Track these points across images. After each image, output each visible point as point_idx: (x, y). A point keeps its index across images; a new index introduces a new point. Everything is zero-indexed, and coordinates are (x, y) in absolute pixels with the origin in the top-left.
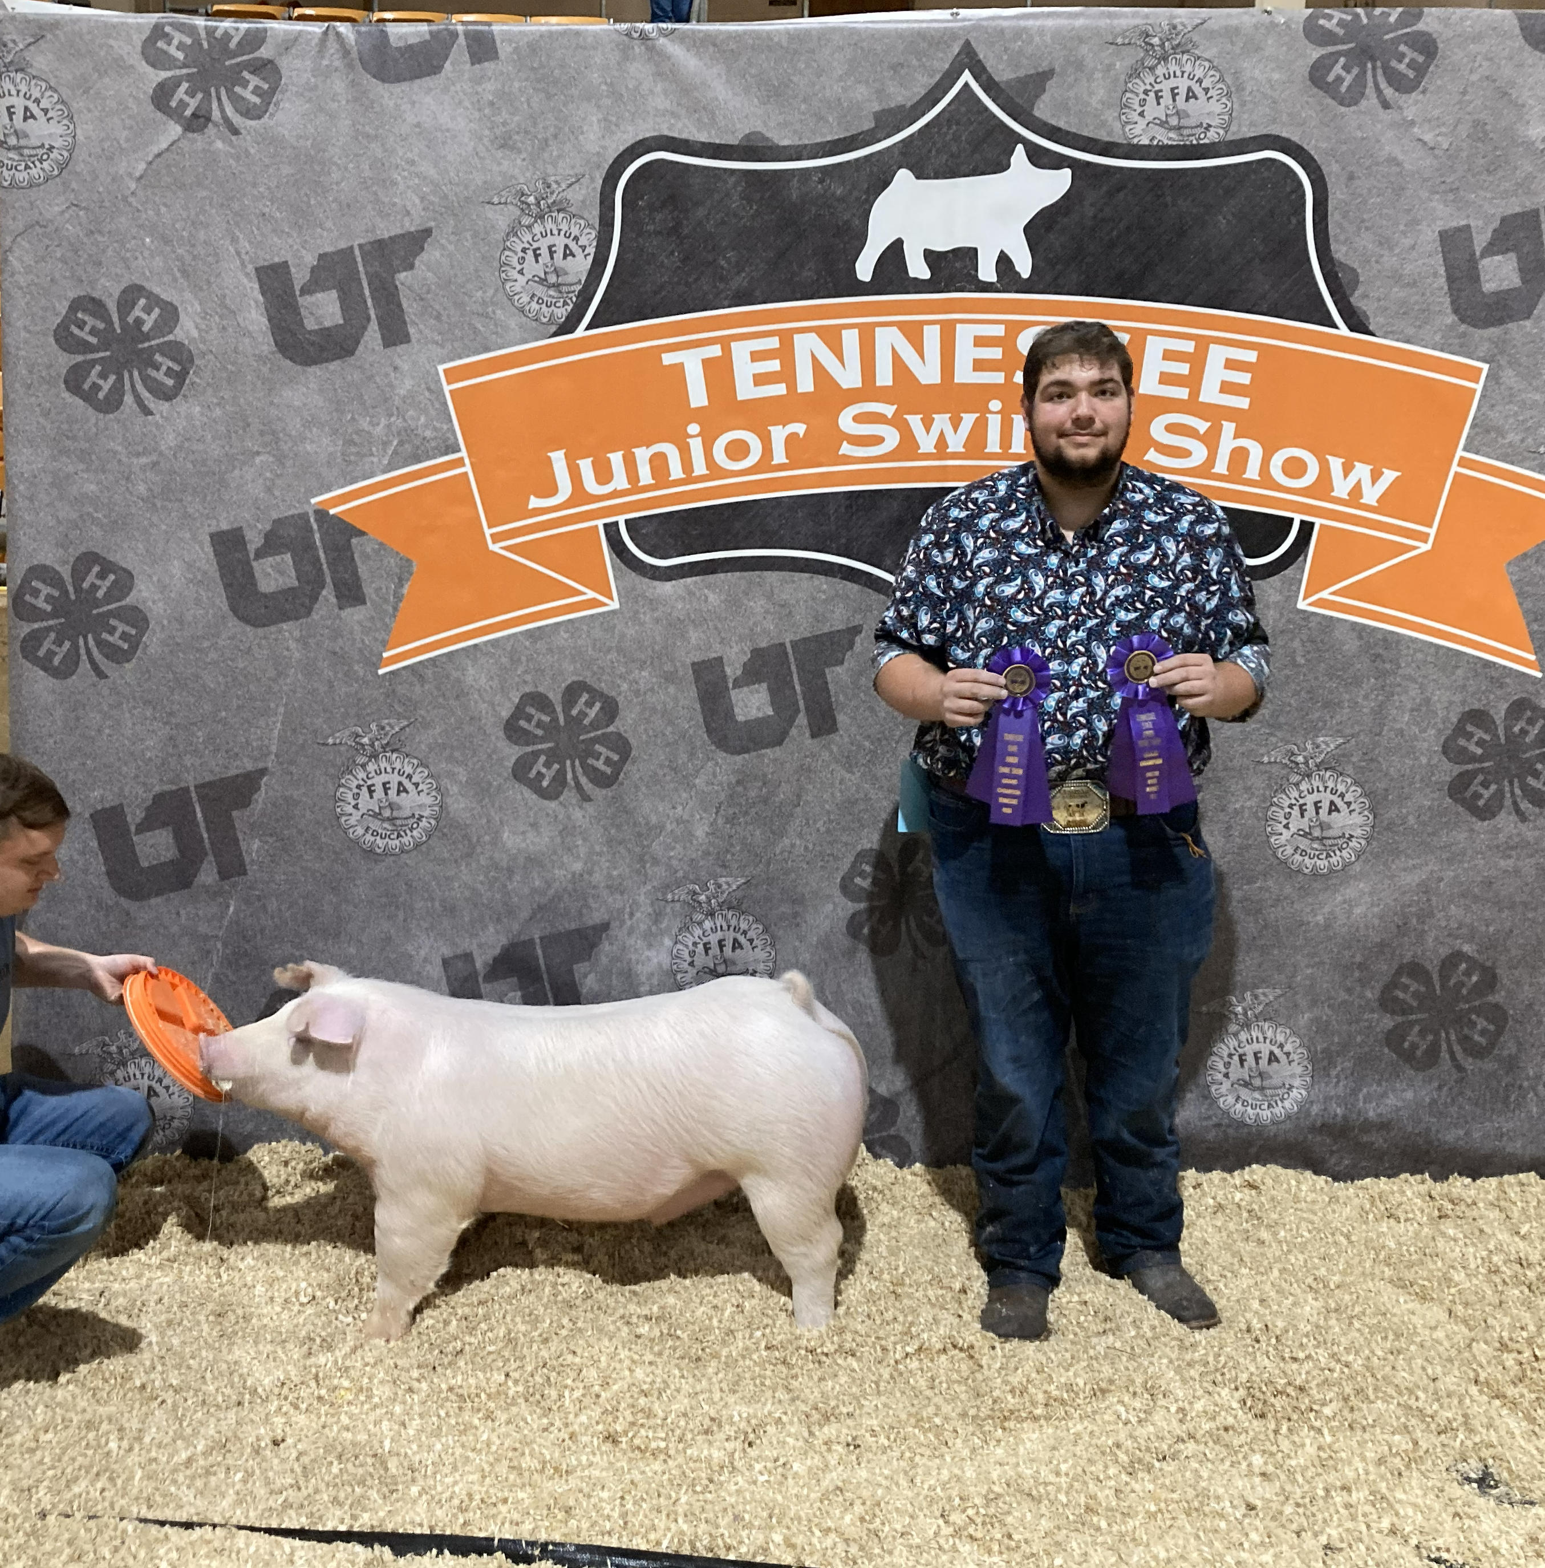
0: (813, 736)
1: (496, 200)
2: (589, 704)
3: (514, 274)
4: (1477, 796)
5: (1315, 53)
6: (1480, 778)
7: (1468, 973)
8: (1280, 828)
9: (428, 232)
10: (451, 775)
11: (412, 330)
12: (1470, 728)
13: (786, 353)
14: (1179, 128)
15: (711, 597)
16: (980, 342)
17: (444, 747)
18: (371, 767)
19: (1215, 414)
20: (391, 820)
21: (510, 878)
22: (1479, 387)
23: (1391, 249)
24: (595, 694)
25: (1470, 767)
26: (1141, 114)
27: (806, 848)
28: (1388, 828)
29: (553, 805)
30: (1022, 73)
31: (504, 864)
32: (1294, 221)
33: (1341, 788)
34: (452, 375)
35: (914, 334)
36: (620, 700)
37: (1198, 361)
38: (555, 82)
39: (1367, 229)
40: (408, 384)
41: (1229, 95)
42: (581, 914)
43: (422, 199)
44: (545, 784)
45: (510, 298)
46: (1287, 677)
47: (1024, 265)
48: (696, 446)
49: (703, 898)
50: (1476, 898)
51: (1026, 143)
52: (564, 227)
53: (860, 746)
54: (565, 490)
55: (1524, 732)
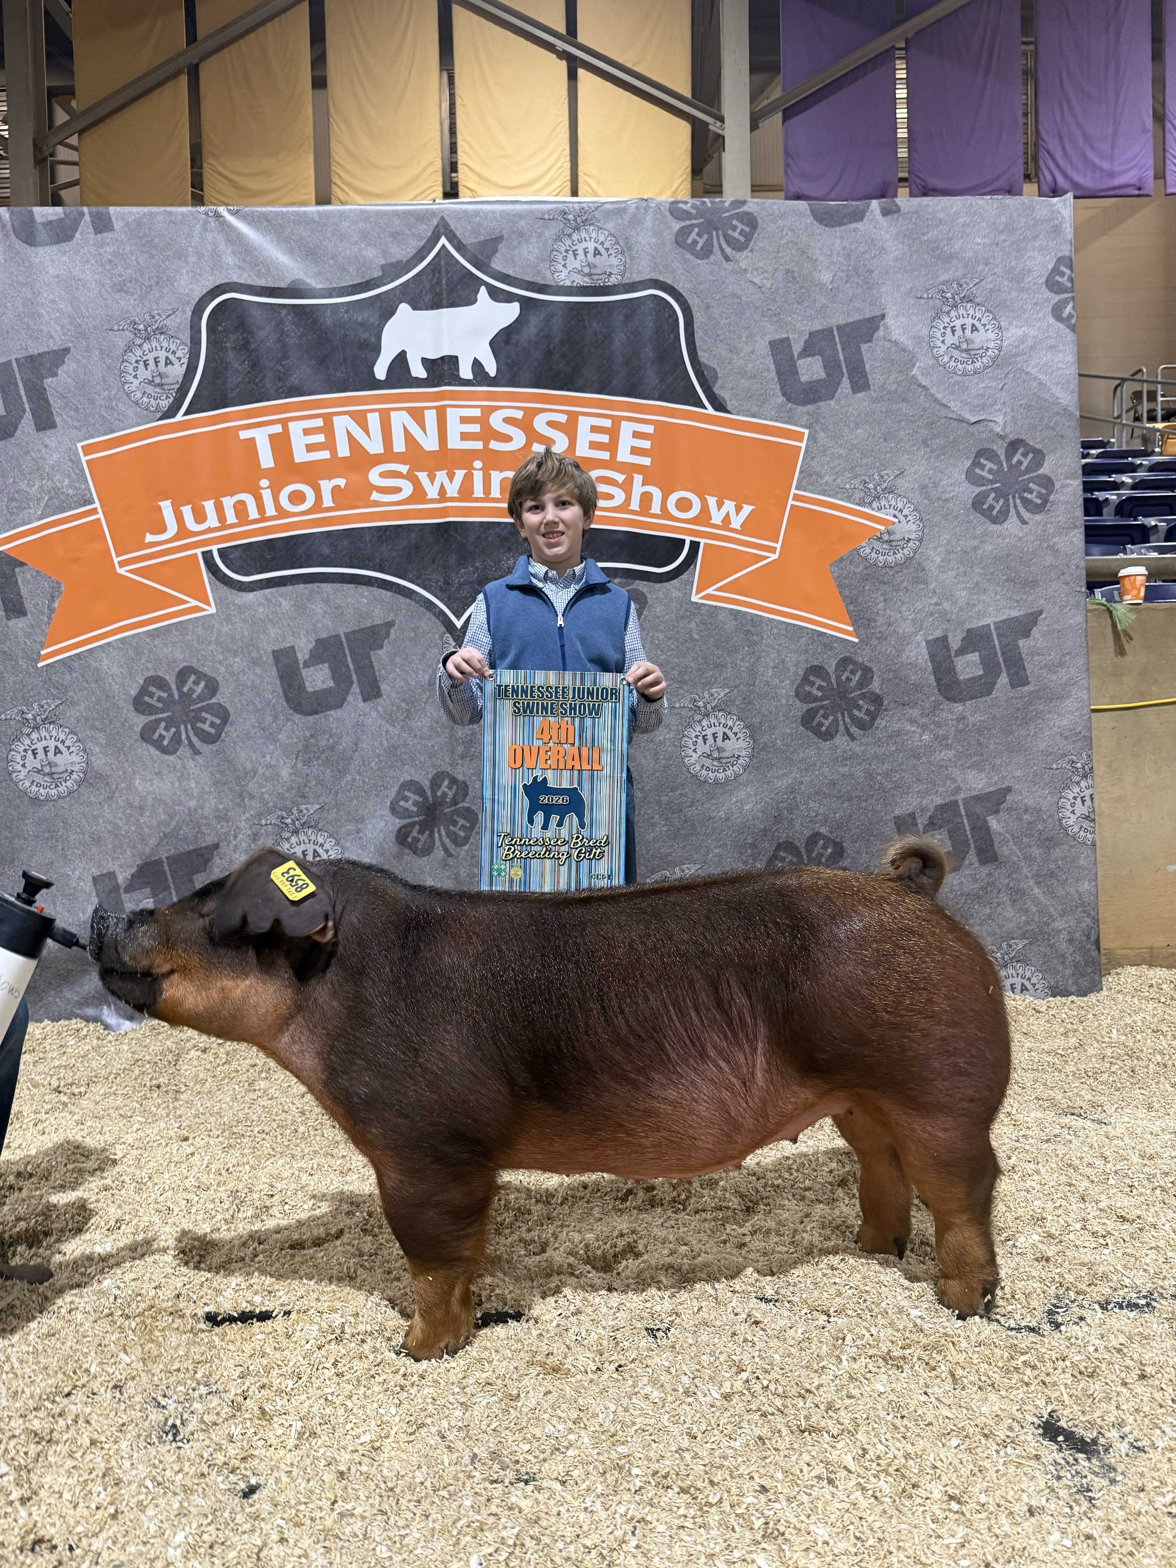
0: (365, 700)
1: (116, 328)
2: (196, 683)
3: (130, 378)
4: (820, 725)
5: (677, 226)
6: (822, 712)
7: (825, 847)
8: (690, 752)
9: (67, 350)
10: (93, 739)
11: (58, 420)
12: (812, 678)
13: (328, 429)
14: (590, 275)
15: (284, 603)
16: (464, 420)
17: (87, 719)
18: (34, 736)
19: (629, 469)
20: (51, 774)
21: (142, 815)
22: (803, 445)
23: (738, 354)
24: (200, 676)
25: (814, 705)
26: (564, 266)
27: (364, 782)
28: (763, 749)
29: (172, 758)
30: (481, 238)
31: (137, 804)
32: (672, 336)
33: (730, 723)
34: (87, 450)
35: (418, 416)
36: (220, 679)
37: (614, 432)
38: (155, 247)
39: (721, 341)
40: (55, 457)
41: (623, 253)
42: (196, 838)
43: (62, 327)
44: (165, 743)
45: (128, 395)
46: (688, 648)
47: (491, 367)
48: (267, 495)
49: (289, 821)
50: (826, 796)
51: (487, 285)
52: (165, 344)
53: (398, 707)
54: (172, 528)
55: (849, 680)
